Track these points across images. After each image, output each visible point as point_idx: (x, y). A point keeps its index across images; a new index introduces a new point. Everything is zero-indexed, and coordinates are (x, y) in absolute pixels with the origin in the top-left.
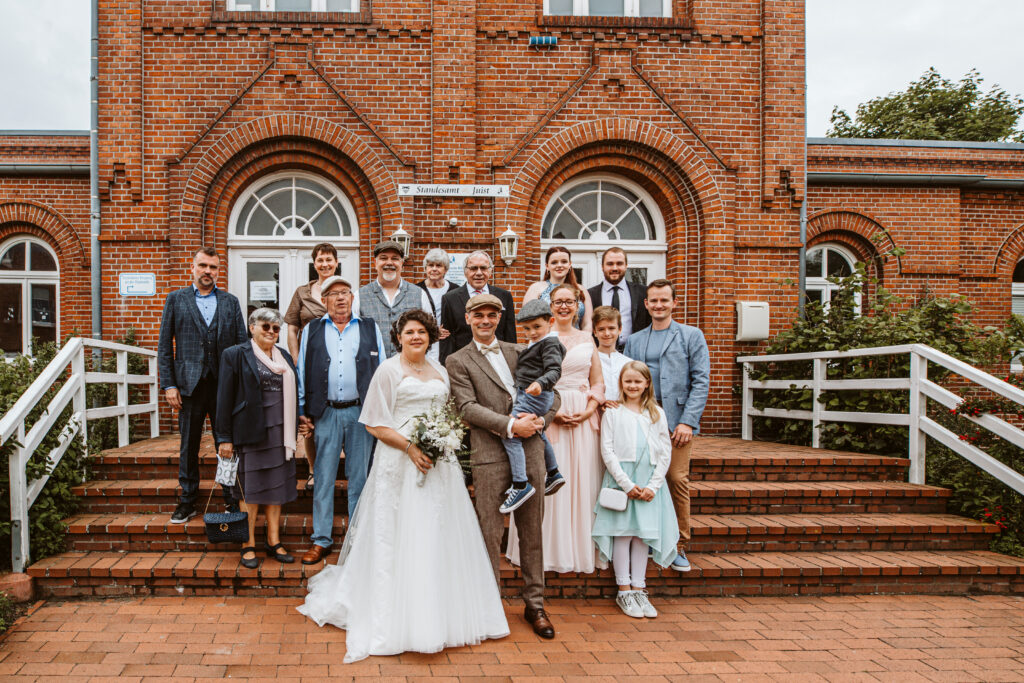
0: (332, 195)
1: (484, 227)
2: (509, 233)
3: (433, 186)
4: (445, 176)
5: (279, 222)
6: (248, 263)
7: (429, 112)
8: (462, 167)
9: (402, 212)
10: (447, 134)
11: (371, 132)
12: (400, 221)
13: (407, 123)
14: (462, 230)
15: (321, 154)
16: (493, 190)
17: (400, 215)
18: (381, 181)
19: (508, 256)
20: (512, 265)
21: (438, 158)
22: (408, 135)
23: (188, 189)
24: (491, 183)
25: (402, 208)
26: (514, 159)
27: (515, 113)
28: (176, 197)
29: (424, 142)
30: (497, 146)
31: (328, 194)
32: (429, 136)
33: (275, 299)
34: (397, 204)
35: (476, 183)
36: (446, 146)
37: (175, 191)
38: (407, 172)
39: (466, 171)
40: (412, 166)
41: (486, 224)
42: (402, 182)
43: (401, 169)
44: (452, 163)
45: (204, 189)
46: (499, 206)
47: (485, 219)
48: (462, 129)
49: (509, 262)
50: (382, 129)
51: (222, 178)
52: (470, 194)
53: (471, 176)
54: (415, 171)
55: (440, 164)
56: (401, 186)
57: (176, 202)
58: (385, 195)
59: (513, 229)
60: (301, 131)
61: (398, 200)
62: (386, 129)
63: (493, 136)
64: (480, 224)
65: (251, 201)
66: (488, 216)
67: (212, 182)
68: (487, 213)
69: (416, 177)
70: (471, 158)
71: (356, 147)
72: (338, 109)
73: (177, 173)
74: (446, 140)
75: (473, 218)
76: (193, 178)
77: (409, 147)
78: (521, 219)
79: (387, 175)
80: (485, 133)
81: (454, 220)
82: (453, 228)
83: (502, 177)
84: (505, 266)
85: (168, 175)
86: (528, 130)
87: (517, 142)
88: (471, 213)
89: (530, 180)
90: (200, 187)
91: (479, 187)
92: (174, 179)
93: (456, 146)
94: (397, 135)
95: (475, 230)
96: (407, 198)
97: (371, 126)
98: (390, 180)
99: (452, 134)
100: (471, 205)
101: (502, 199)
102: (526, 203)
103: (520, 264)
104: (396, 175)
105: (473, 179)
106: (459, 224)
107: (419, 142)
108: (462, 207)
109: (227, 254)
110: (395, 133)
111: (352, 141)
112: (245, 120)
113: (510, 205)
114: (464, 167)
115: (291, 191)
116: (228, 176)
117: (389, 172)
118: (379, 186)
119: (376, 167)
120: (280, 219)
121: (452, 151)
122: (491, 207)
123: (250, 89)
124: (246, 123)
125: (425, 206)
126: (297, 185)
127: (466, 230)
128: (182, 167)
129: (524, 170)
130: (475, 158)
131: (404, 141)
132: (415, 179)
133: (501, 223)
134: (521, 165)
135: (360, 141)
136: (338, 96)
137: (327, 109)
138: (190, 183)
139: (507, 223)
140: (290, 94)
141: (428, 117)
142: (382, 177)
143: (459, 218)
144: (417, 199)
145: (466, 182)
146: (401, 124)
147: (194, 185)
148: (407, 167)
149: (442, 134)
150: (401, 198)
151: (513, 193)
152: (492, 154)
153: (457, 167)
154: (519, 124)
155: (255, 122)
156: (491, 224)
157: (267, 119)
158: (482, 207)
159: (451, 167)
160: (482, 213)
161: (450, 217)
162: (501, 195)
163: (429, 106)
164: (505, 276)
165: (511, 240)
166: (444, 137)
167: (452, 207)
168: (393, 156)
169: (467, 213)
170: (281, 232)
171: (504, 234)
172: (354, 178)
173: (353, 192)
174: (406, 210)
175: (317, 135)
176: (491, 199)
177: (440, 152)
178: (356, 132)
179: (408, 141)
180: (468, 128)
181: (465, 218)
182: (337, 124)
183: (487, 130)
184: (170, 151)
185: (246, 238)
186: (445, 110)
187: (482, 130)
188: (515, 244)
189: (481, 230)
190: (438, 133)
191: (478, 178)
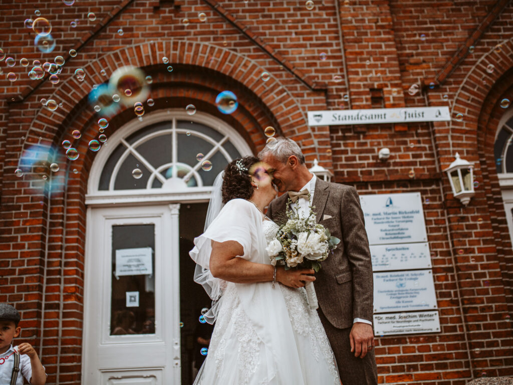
0: (222, 136)
1: (424, 159)
2: (460, 162)
3: (354, 113)
4: (367, 100)
5: (156, 172)
6: (114, 227)
7: (337, 32)
8: (385, 89)
9: (316, 145)
10: (362, 53)
11: (269, 55)
12: (315, 156)
13: (311, 45)
14: (396, 164)
15: (207, 84)
16: (429, 114)
17: (313, 150)
18: (285, 109)
19: (464, 192)
20: (470, 204)
21: (354, 80)
22: (314, 58)
23: (32, 132)
24: (425, 106)
25: (316, 141)
26: (448, 77)
27: (439, 29)
28: (16, 142)
29: (334, 64)
30: (424, 65)
31: (218, 135)
32: (340, 57)
33: (150, 272)
34: (309, 136)
35: (406, 107)
36: (363, 66)
37: (13, 135)
38: (317, 98)
39: (393, 93)
40: (322, 90)
41: (426, 155)
42: (312, 109)
43: (309, 95)
44: (373, 85)
45: (52, 131)
46: (440, 132)
47: (424, 149)
48: (380, 47)
49: (466, 201)
50: (280, 53)
51: (79, 118)
52: (401, 119)
53: (399, 99)
54: (328, 97)
55: (358, 86)
56: (311, 114)
57: (14, 149)
58: (292, 126)
59: (462, 158)
60: (181, 58)
61: (309, 131)
62: (287, 53)
63: (418, 54)
64: (420, 156)
65: (120, 148)
66: (427, 146)
67: (64, 122)
68: (425, 142)
69: (329, 104)
70: (396, 78)
71: (250, 72)
72: (225, 32)
73: (19, 114)
74: (361, 60)
75: (408, 149)
76: (40, 118)
77: (316, 71)
78: (470, 145)
79: (292, 102)
80: (408, 51)
81: (385, 151)
82: (384, 162)
83: (438, 97)
84: (461, 205)
85: (6, 118)
86: (459, 46)
87: (448, 60)
88: (405, 143)
89: (473, 100)
90: (48, 129)
91: (411, 110)
92: (14, 121)
93: (375, 66)
94: (301, 58)
95: (414, 163)
96: (321, 128)
97: (269, 49)
98: (297, 108)
99: (368, 53)
100: (404, 134)
101: (442, 123)
102: (474, 127)
103: (480, 203)
104: (303, 102)
105: (402, 102)
106: (392, 157)
107: (328, 64)
108: (392, 136)
109: (85, 216)
110: (298, 56)
111: (245, 66)
112: (110, 49)
113: (454, 130)
114: (389, 89)
115: (170, 135)
116: (87, 115)
117: (295, 99)
118: (282, 115)
119: (278, 94)
120: (156, 168)
121: (371, 72)
122: (428, 134)
123: (117, 16)
124: (111, 53)
125: (344, 138)
126: (177, 127)
127: (401, 164)
128: (26, 107)
129: (463, 88)
130: (400, 78)
131: (309, 65)
132: (328, 106)
133: (447, 152)
134: (459, 83)
135: (254, 67)
136: (225, 19)
137: (213, 33)
138: (35, 125)
139: (454, 152)
140: (166, 20)
141: (337, 38)
142: (287, 105)
143: (391, 150)
144: (333, 129)
145: (394, 106)
146: (304, 46)
147: (40, 127)
148: (316, 91)
149: (357, 53)
150: (313, 129)
151: (454, 116)
152: (421, 74)
153: (380, 89)
154: (447, 40)
155: (123, 52)
156: (432, 155)
157: (138, 48)
158: (418, 135)
159: (372, 90)
160: (419, 142)
161: (379, 149)
162: (440, 119)
163: (336, 26)
164: (463, 219)
165: (465, 172)
166: (359, 57)
167: (379, 137)
168: (298, 79)
169: (399, 143)
170: (157, 184)
171: (453, 165)
172: (250, 110)
173: (248, 127)
174: (320, 143)
175: (201, 61)
176: (428, 125)
177: (357, 73)
178: (249, 56)
179: (315, 64)
180: (387, 46)
181: (399, 150)
182: (225, 49)
183: (409, 48)
184: (13, 90)
185: (113, 195)
186: (356, 28)
187: (404, 48)
188: (471, 176)
189: (421, 163)
190: (351, 53)
191: (408, 101)
